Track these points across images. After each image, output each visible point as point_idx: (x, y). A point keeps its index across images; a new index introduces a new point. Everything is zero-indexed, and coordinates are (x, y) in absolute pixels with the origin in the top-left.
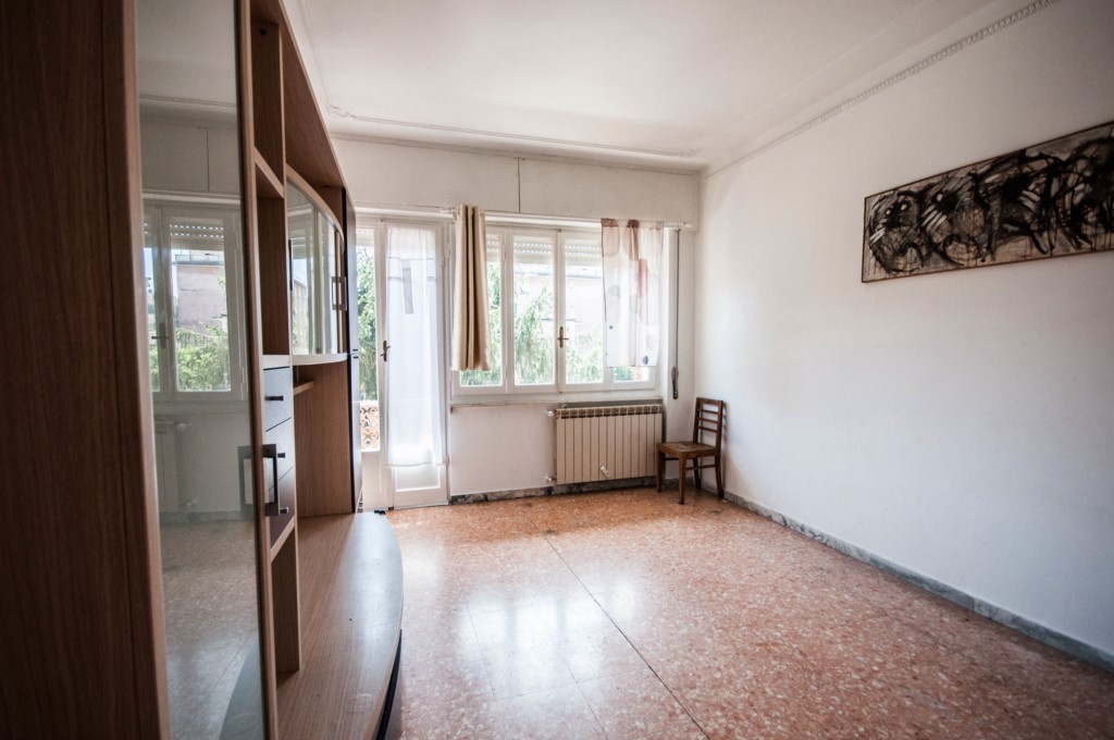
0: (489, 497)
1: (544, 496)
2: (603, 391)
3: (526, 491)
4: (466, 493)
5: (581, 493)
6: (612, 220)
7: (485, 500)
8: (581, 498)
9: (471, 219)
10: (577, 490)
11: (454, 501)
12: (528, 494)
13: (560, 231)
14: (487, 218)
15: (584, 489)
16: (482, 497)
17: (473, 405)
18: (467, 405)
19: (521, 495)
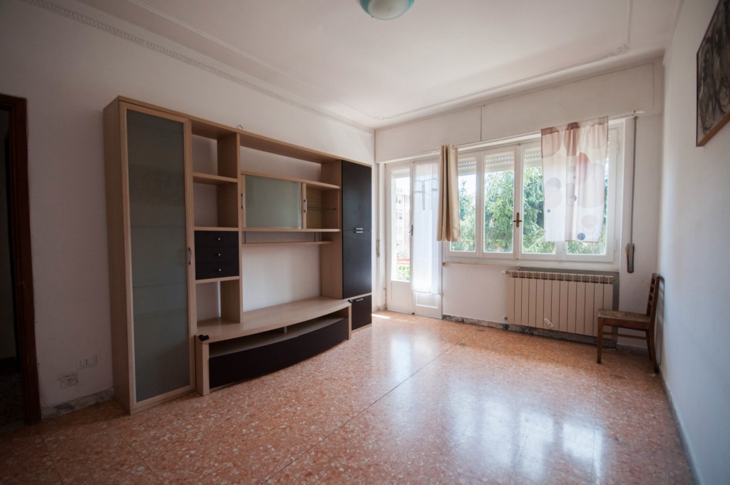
0: (465, 320)
1: (502, 329)
2: (555, 261)
3: (489, 322)
4: (452, 315)
5: (532, 335)
6: (551, 128)
7: (462, 321)
8: (533, 338)
9: (446, 153)
10: (528, 332)
11: (444, 317)
12: (491, 325)
13: (520, 144)
14: (459, 150)
15: (535, 333)
16: (461, 320)
17: (458, 263)
18: (454, 263)
19: (486, 325)
